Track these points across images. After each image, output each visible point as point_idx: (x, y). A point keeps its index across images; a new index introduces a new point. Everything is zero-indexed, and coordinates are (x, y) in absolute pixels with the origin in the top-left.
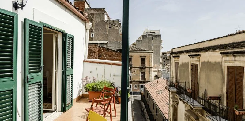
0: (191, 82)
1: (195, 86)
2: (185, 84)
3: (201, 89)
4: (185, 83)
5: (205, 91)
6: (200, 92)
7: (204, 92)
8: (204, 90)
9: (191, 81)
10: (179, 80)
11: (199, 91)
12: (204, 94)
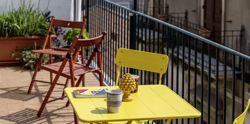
0: (202, 10)
1: (214, 20)
2: (186, 17)
3: (230, 27)
4: (186, 13)
5: (243, 30)
6: (229, 34)
7: (238, 33)
8: (240, 29)
9: (204, 7)
10: (167, 7)
11: (225, 31)
12: (239, 38)
